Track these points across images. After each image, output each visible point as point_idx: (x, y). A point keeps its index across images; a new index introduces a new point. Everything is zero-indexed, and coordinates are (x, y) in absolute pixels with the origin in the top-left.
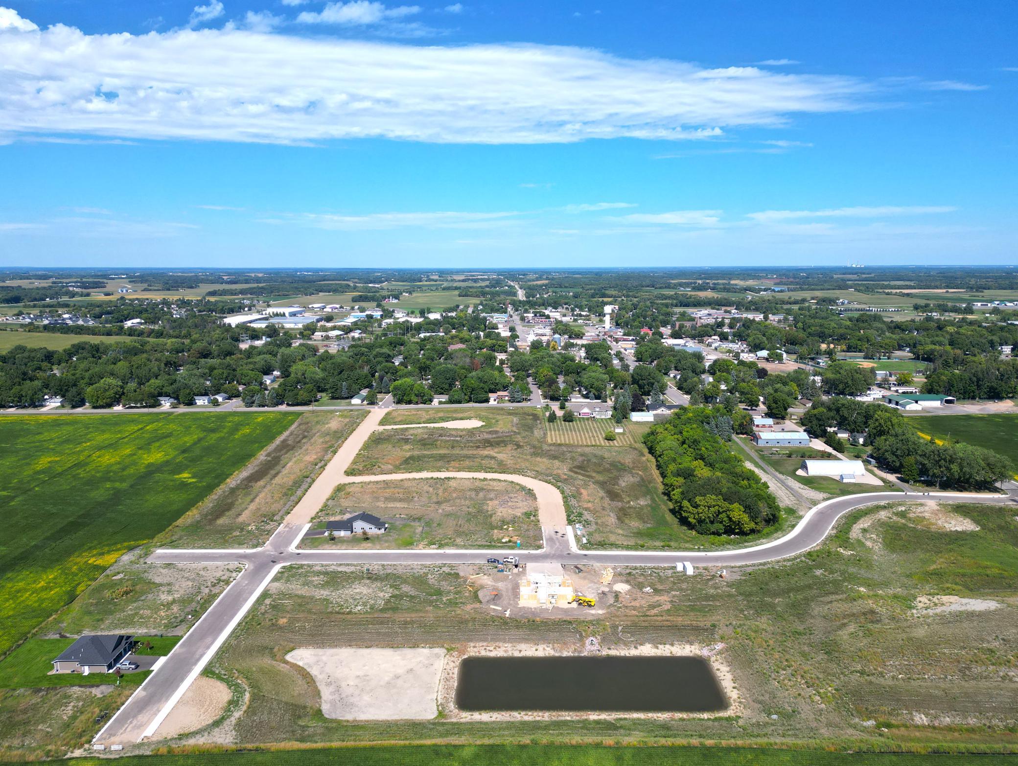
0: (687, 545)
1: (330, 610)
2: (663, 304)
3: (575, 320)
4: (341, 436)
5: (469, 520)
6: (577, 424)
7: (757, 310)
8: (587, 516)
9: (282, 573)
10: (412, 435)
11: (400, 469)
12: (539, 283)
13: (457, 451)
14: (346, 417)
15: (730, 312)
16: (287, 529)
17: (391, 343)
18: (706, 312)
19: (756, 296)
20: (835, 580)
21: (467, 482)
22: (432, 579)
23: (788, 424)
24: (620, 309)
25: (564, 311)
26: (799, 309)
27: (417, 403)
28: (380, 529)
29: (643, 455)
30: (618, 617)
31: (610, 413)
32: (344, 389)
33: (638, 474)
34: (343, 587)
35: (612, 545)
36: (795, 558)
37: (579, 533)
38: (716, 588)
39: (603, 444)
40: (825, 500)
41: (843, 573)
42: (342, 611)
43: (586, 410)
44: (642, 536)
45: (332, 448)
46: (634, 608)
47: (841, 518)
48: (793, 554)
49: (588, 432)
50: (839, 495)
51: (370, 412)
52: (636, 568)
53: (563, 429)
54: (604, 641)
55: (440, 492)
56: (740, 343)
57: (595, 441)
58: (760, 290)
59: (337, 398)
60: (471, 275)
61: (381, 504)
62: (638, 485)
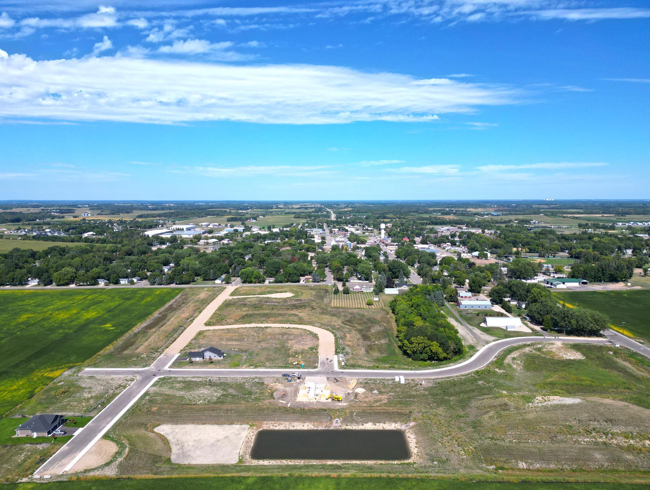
0: (404, 367)
1: (183, 403)
2: (420, 223)
3: (364, 233)
4: (206, 302)
5: (276, 352)
6: (351, 295)
7: (479, 227)
8: (348, 349)
9: (158, 381)
10: (249, 302)
11: (238, 322)
12: (346, 210)
13: (275, 311)
14: (210, 291)
15: (461, 228)
16: (165, 357)
17: (245, 247)
18: (447, 228)
19: (481, 218)
20: (489, 387)
21: (277, 330)
22: (247, 386)
23: (482, 296)
24: (393, 226)
25: (358, 227)
26: (506, 226)
27: (255, 283)
28: (220, 357)
29: (388, 313)
30: (354, 407)
31: (373, 289)
32: (211, 274)
33: (383, 325)
34: (194, 389)
35: (359, 366)
36: (468, 374)
37: (341, 359)
38: (417, 391)
39: (365, 307)
40: (494, 341)
41: (495, 383)
42: (190, 403)
43: (357, 287)
44: (379, 361)
45: (199, 310)
46: (365, 402)
47: (501, 351)
48: (467, 372)
49: (357, 300)
50: (503, 338)
51: (225, 288)
52: (371, 380)
53: (342, 299)
54: (345, 421)
55: (261, 335)
56: (463, 247)
57: (360, 305)
58: (484, 215)
59: (207, 280)
60: (304, 205)
61: (224, 343)
62: (382, 332)
